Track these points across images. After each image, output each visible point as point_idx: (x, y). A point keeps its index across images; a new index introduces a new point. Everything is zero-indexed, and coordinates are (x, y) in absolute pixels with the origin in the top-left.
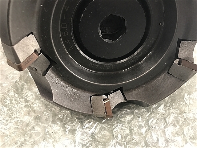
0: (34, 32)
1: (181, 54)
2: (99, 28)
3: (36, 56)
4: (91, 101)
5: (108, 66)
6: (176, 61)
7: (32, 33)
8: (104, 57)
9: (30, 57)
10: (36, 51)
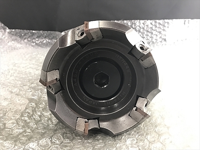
0: (60, 69)
1: (138, 105)
2: (94, 78)
3: (55, 82)
4: (77, 120)
5: (94, 101)
6: (134, 109)
7: (58, 69)
8: (93, 95)
9: (52, 81)
10: (56, 79)
